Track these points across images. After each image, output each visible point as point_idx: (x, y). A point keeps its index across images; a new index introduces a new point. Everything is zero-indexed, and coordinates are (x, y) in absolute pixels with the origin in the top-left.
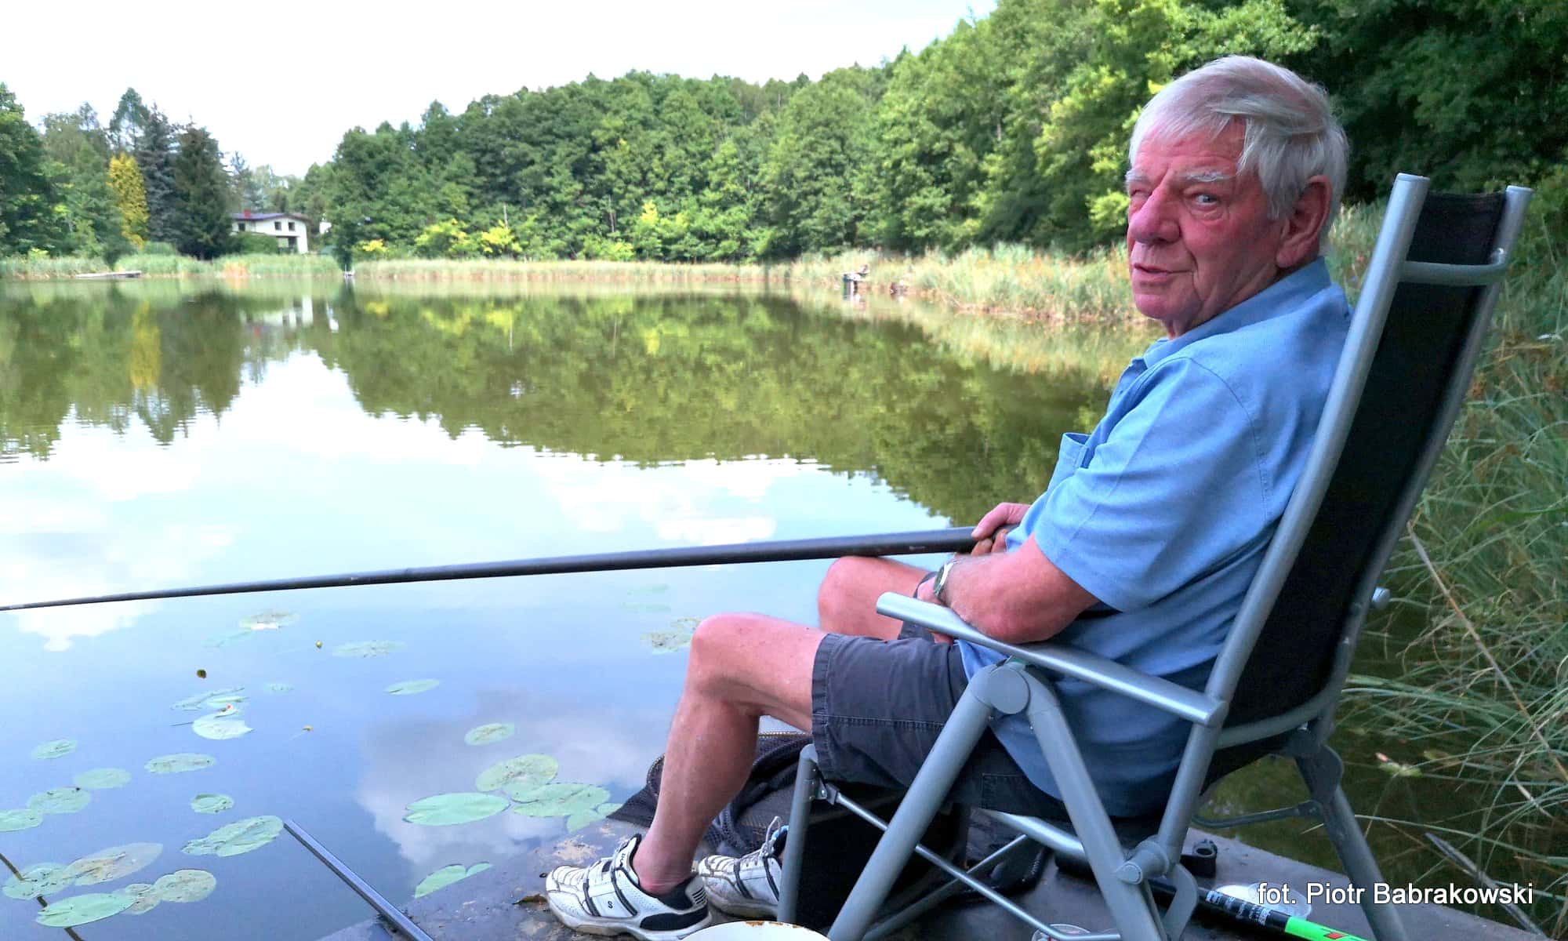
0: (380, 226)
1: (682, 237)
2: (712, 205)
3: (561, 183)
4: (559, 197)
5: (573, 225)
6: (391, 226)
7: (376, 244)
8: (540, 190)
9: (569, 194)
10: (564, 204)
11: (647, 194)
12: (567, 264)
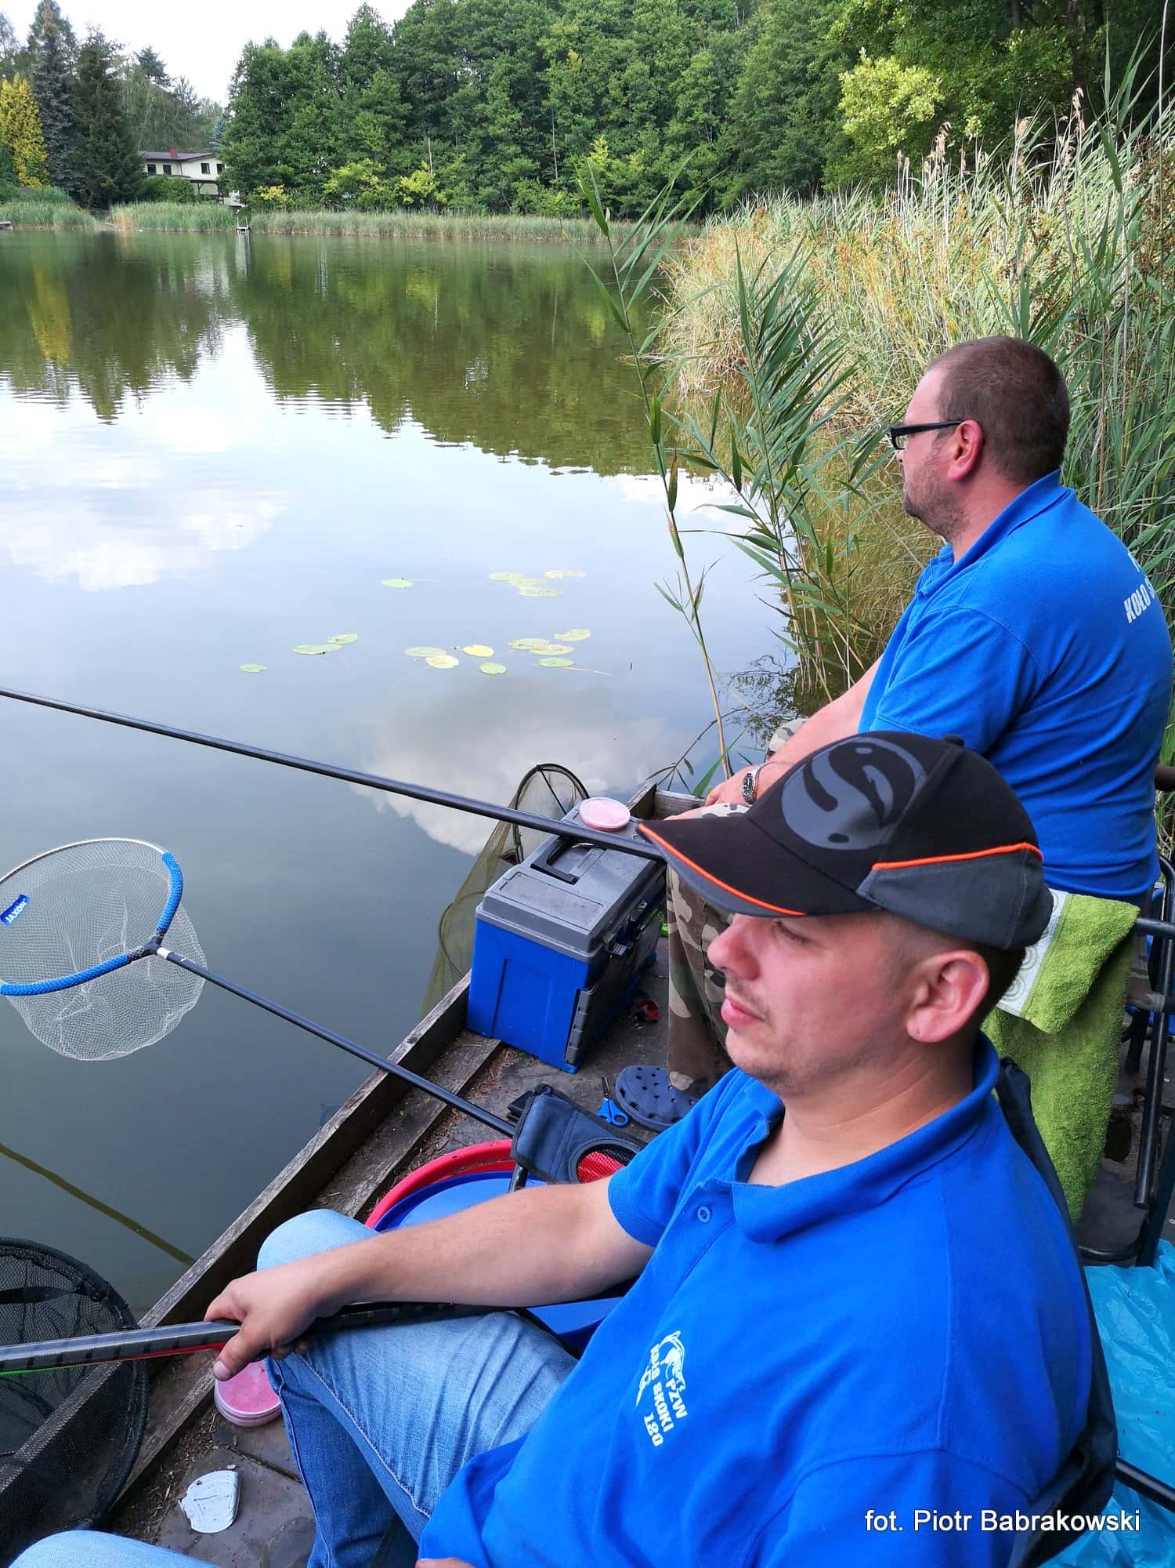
0: (281, 168)
1: (635, 186)
2: (675, 140)
3: (495, 111)
4: (493, 130)
5: (507, 168)
6: (296, 168)
7: (275, 191)
8: (472, 121)
9: (504, 126)
10: (500, 139)
11: (600, 127)
12: (495, 220)
